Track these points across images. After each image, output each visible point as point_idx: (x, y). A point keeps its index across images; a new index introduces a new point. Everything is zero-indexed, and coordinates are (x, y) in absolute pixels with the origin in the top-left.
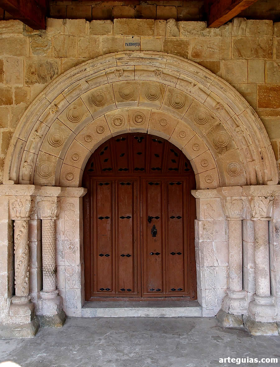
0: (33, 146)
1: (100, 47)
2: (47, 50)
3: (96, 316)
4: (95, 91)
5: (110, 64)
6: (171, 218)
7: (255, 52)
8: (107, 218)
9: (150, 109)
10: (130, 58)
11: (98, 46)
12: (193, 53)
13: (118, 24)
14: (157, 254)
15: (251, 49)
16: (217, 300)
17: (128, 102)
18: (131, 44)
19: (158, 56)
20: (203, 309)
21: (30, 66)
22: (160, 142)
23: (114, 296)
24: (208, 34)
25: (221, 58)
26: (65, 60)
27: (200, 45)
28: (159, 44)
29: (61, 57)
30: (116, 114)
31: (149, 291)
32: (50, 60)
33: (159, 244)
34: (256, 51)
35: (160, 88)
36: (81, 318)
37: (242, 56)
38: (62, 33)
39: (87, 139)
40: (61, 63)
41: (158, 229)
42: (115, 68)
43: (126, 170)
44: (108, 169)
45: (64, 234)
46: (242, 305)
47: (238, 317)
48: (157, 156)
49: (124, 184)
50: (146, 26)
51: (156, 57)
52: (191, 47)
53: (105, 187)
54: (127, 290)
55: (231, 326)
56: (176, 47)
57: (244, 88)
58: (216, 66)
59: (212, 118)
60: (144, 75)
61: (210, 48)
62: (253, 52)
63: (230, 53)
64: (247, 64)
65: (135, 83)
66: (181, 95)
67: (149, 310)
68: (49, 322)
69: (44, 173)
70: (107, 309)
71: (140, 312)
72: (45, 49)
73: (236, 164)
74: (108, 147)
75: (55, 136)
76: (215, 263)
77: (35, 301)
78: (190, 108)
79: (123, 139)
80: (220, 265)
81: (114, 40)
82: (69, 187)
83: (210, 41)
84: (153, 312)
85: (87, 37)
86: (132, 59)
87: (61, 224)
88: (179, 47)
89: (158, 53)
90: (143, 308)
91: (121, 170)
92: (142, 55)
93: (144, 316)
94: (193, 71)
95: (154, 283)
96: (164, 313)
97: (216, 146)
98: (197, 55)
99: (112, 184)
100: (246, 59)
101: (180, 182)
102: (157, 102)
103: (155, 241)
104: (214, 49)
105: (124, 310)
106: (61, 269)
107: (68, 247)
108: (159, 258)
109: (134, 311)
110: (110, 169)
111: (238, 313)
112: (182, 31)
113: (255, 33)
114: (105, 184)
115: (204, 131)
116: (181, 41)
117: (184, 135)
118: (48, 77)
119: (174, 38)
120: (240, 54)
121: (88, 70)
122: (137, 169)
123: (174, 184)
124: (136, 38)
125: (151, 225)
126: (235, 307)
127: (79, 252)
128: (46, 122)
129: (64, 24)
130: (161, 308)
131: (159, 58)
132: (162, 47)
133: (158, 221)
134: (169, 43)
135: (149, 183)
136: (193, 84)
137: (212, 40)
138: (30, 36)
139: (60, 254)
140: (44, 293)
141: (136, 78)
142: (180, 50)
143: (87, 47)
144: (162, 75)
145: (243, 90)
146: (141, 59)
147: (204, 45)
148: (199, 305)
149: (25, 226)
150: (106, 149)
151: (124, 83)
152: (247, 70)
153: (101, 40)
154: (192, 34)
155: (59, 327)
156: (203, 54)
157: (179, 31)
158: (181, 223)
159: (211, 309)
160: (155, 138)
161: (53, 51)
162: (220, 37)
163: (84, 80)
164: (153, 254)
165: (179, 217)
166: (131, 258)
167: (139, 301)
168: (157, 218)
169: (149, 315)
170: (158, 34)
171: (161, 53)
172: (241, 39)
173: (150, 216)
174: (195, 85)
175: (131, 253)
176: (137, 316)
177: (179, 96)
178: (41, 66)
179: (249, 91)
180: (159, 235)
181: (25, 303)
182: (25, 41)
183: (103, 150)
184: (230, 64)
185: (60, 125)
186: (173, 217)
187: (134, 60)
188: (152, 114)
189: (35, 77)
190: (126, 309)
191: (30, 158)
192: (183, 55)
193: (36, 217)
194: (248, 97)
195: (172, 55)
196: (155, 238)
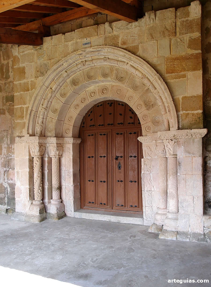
0: (41, 114)
1: (69, 49)
2: (44, 56)
3: (82, 218)
4: (74, 77)
5: (76, 59)
6: (130, 157)
7: (162, 33)
8: (92, 157)
9: (111, 83)
10: (86, 53)
11: (68, 49)
12: (122, 42)
13: (77, 33)
14: (122, 181)
15: (160, 32)
16: (154, 215)
17: (92, 81)
18: (86, 44)
19: (100, 48)
20: (145, 220)
21: (37, 67)
22: (122, 105)
23: (97, 207)
24: (130, 28)
25: (139, 43)
26: (52, 60)
27: (126, 36)
28: (101, 40)
29: (50, 59)
30: (92, 89)
31: (117, 206)
32: (45, 62)
33: (122, 174)
34: (164, 32)
35: (110, 69)
36: (73, 217)
37: (153, 38)
38: (50, 45)
39: (76, 108)
40: (51, 63)
41: (122, 165)
42: (80, 61)
43: (102, 125)
44: (92, 126)
45: (65, 167)
46: (162, 218)
47: (159, 226)
48: (121, 115)
49: (102, 135)
50: (93, 30)
51: (100, 49)
52: (121, 38)
53: (91, 137)
54: (103, 204)
55: (153, 232)
56: (111, 40)
57: (155, 61)
58: (136, 48)
59: (143, 85)
60: (98, 62)
61: (132, 37)
62: (161, 34)
63: (145, 38)
64: (157, 44)
65: (96, 68)
66: (124, 72)
67: (111, 217)
68: (51, 216)
69: (50, 129)
70: (88, 214)
71: (106, 218)
72: (43, 56)
73: (160, 117)
74: (92, 111)
75: (56, 107)
76: (152, 189)
77: (47, 204)
78: (130, 80)
79: (101, 105)
80: (155, 190)
81: (77, 43)
82: (67, 137)
83: (132, 32)
84: (113, 219)
85: (63, 44)
86: (88, 53)
87: (63, 160)
88: (113, 40)
89: (100, 47)
90: (107, 215)
91: (100, 125)
92: (91, 49)
93: (108, 221)
94: (122, 54)
95: (119, 200)
96: (120, 220)
97: (146, 104)
98: (124, 43)
99: (95, 135)
100: (156, 40)
101: (136, 132)
102: (109, 79)
103: (120, 172)
104: (135, 37)
105: (97, 216)
106: (63, 187)
107: (67, 174)
108: (122, 184)
109: (102, 216)
110: (93, 125)
111: (159, 223)
112: (114, 28)
113: (163, 20)
114: (91, 135)
115: (138, 94)
116: (114, 35)
117: (131, 99)
118: (45, 72)
119: (110, 34)
120: (152, 37)
121: (64, 64)
122: (109, 124)
123: (132, 133)
124: (88, 39)
125: (117, 162)
126: (158, 219)
127: (72, 178)
128: (47, 99)
129: (52, 39)
130: (118, 217)
131: (103, 50)
132: (103, 42)
133: (122, 159)
134: (107, 39)
135: (116, 134)
136: (126, 63)
137: (134, 31)
138: (36, 50)
139: (63, 178)
140: (53, 201)
141: (96, 64)
142: (114, 42)
143: (63, 50)
144: (108, 60)
145: (154, 63)
146: (92, 52)
147: (128, 35)
148: (142, 217)
149: (38, 160)
150: (91, 112)
151: (89, 69)
152: (157, 48)
153: (70, 45)
154: (121, 29)
155: (56, 220)
156: (128, 41)
157: (112, 29)
158: (136, 161)
159: (150, 221)
160: (119, 103)
161: (47, 56)
162: (138, 28)
163: (64, 71)
164: (119, 181)
165: (135, 157)
166: (106, 183)
167: (110, 211)
168: (121, 157)
169: (111, 221)
170: (100, 34)
171: (102, 46)
172: (153, 26)
173: (117, 156)
174: (127, 63)
175: (106, 180)
176: (104, 220)
177: (123, 72)
178: (41, 66)
179: (159, 62)
180: (122, 169)
181: (38, 204)
182: (34, 53)
183: (89, 113)
184: (145, 46)
185: (57, 100)
186: (131, 157)
187: (89, 53)
188: (113, 86)
189: (39, 73)
190: (98, 215)
191: (40, 121)
192: (116, 46)
193: (47, 156)
194: (158, 67)
195: (108, 46)
196: (120, 170)
